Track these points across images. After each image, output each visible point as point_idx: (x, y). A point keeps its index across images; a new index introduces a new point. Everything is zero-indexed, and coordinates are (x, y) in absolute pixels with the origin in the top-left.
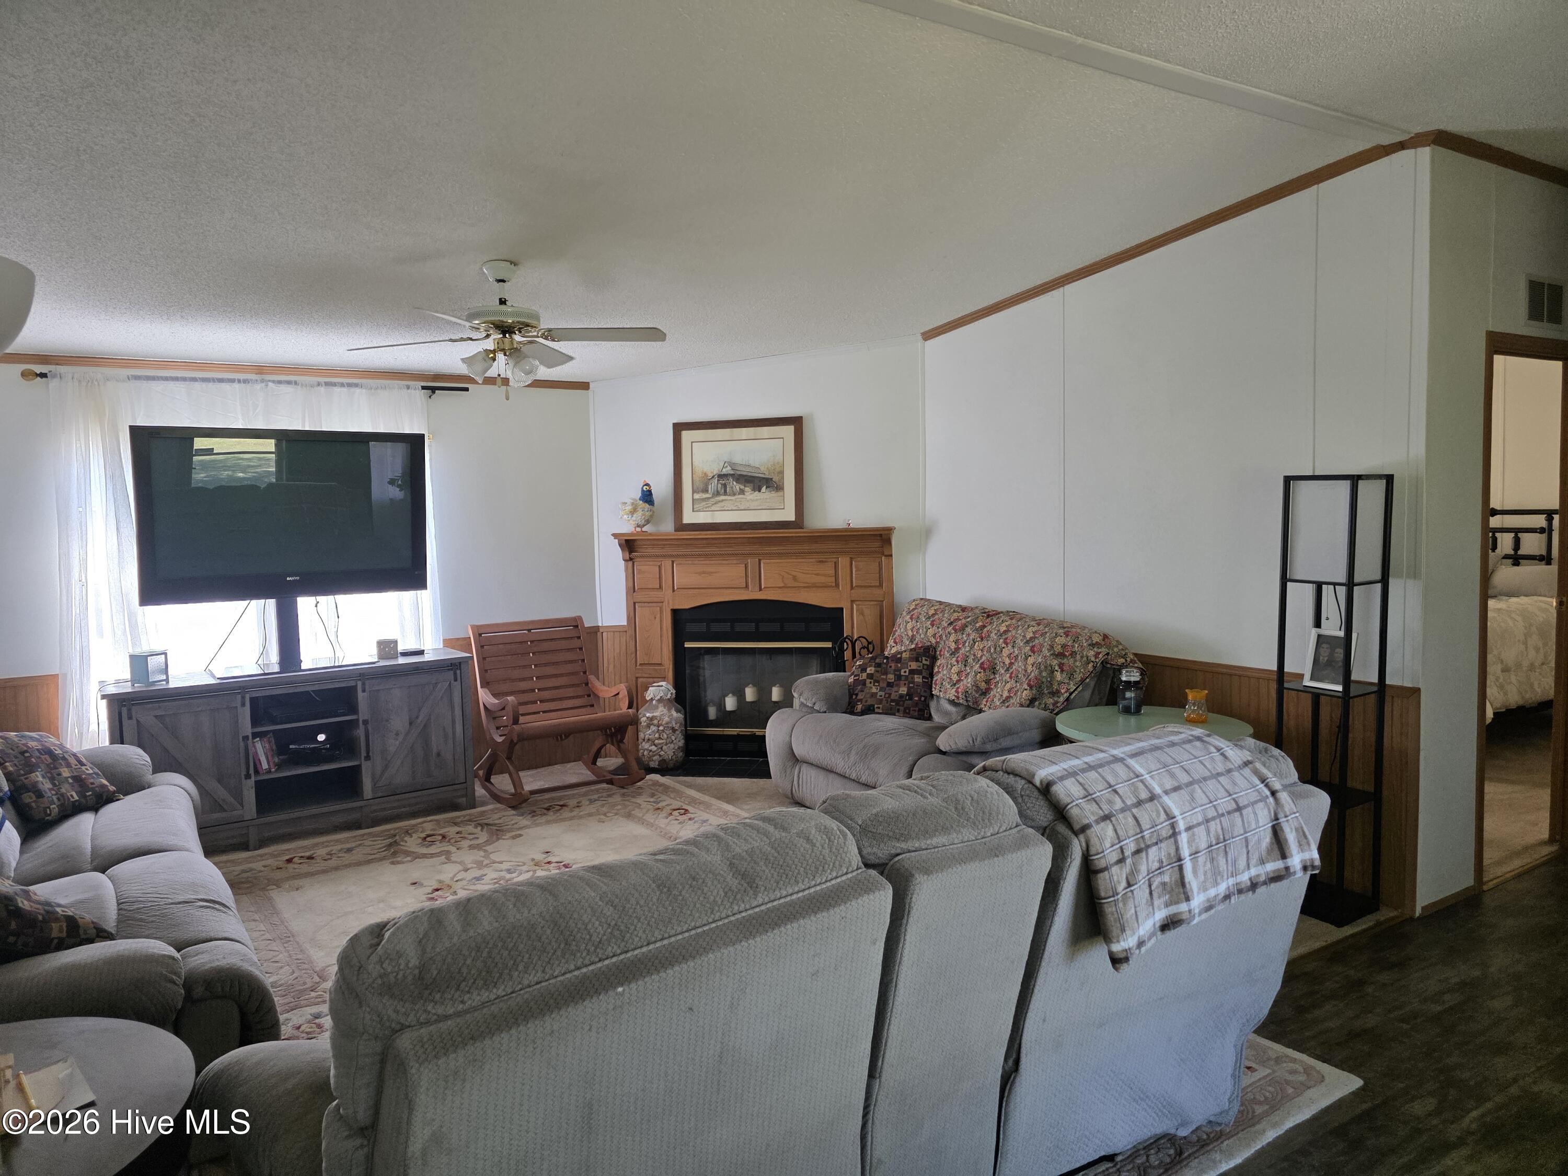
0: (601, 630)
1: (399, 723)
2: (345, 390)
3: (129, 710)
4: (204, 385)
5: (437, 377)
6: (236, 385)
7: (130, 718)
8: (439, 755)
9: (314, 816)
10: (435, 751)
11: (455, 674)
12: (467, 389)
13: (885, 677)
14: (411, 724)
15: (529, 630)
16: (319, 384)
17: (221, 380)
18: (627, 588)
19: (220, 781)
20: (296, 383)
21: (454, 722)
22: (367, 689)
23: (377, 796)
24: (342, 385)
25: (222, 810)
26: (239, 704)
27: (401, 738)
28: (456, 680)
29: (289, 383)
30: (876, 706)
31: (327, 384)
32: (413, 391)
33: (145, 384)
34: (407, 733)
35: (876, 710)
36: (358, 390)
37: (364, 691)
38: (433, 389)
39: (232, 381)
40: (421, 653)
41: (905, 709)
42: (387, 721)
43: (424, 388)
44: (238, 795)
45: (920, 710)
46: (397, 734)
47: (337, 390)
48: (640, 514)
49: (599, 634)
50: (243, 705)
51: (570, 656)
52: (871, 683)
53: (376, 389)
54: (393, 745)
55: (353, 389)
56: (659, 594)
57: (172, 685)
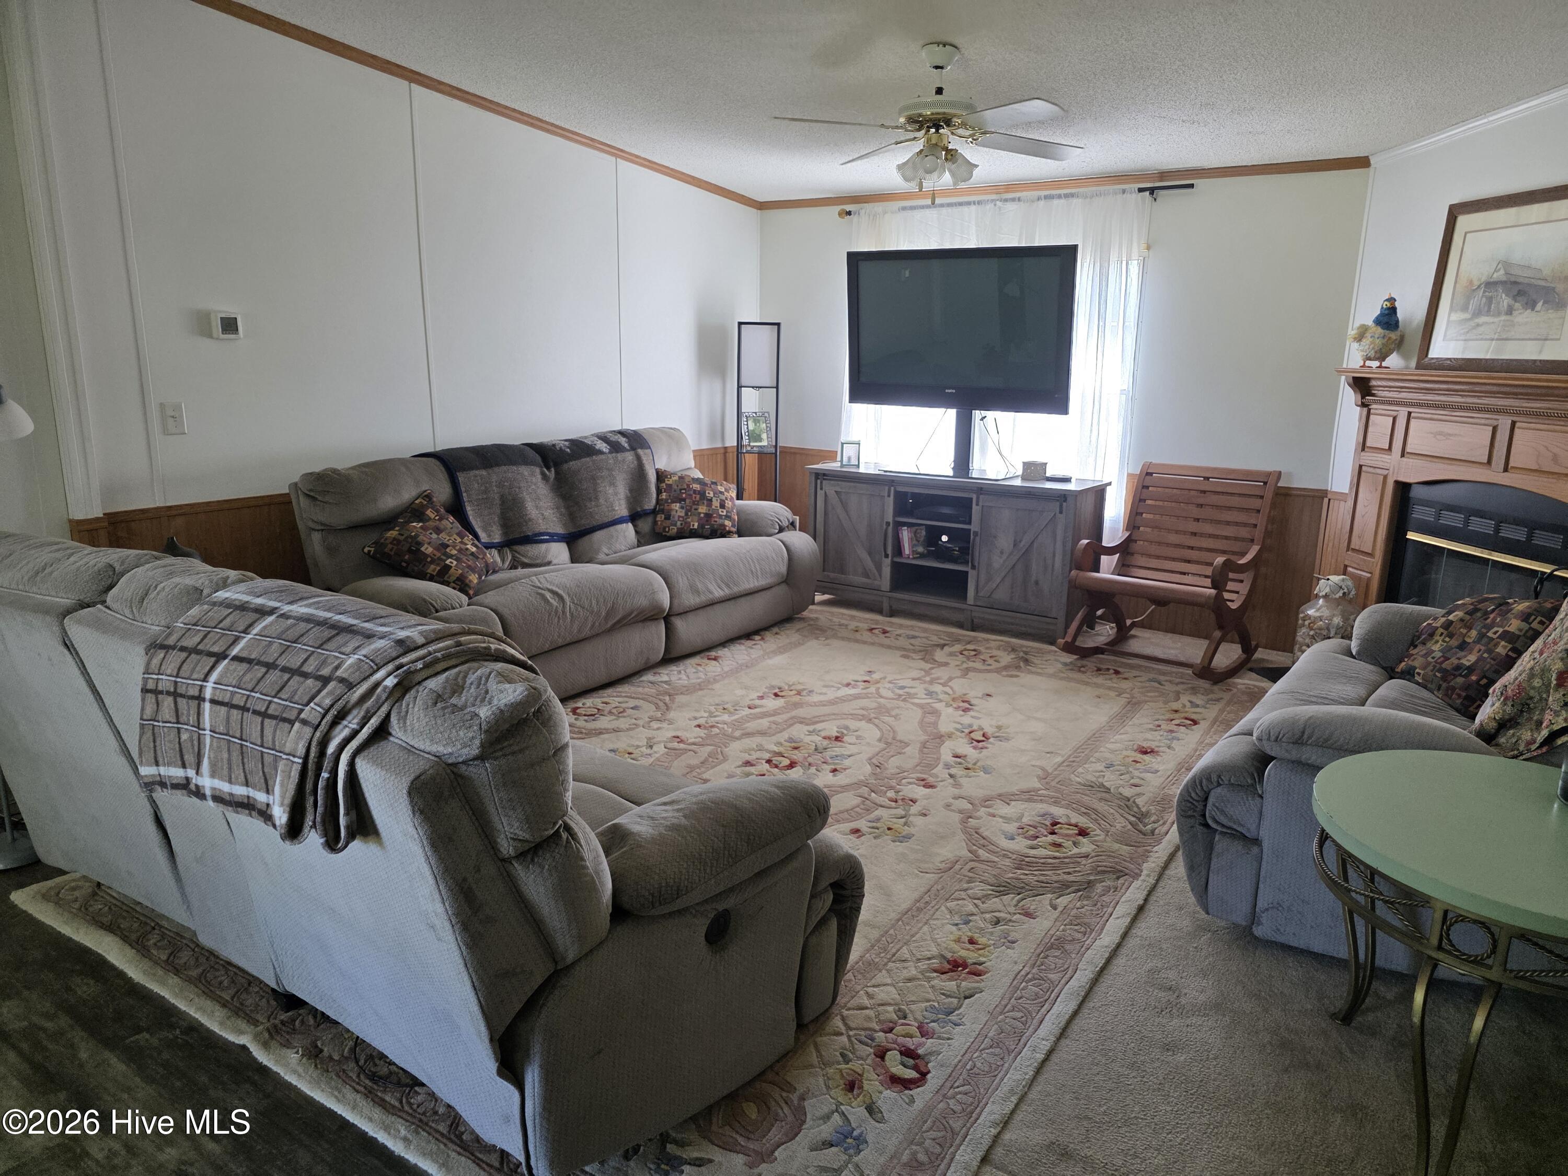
0: (1329, 496)
1: (1004, 542)
2: (1063, 201)
3: (821, 483)
4: (950, 210)
5: (1163, 175)
6: (973, 208)
7: (821, 489)
8: (1037, 583)
9: (929, 604)
10: (1033, 578)
11: (1061, 506)
12: (1192, 186)
13: (1464, 631)
14: (1015, 545)
15: (1207, 478)
16: (1039, 199)
17: (961, 204)
18: (1357, 443)
19: (870, 554)
20: (1019, 199)
21: (1054, 556)
22: (981, 504)
23: (979, 604)
24: (1059, 197)
25: (867, 576)
26: (886, 494)
27: (1005, 557)
28: (1061, 512)
29: (1013, 200)
30: (1417, 670)
31: (1046, 197)
32: (1129, 195)
33: (910, 213)
34: (1011, 554)
35: (1417, 678)
36: (1075, 201)
37: (977, 505)
38: (1152, 191)
39: (969, 203)
40: (1067, 480)
41: (1447, 689)
42: (995, 537)
43: (1141, 190)
44: (879, 568)
45: (1467, 698)
46: (1002, 553)
47: (1056, 202)
48: (1368, 342)
49: (1326, 500)
50: (889, 496)
51: (1242, 517)
52: (1442, 634)
53: (1092, 197)
54: (998, 562)
55: (1071, 200)
56: (1386, 457)
57: (862, 470)
